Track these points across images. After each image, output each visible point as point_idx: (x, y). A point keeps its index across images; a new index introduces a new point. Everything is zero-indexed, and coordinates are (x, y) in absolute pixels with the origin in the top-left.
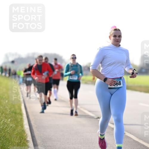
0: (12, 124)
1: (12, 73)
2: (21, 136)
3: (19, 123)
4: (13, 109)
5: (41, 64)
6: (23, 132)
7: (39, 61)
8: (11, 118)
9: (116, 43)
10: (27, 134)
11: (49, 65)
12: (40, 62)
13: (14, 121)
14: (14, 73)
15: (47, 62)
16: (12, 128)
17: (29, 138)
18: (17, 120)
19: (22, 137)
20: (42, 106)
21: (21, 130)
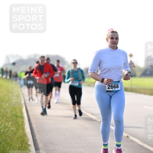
0: (13, 127)
1: (13, 75)
2: (22, 140)
3: (21, 126)
4: (14, 112)
6: (24, 136)
8: (12, 122)
9: (113, 45)
10: (28, 138)
11: (51, 66)
12: (42, 62)
13: (15, 125)
14: (15, 75)
15: (49, 62)
16: (13, 131)
17: (31, 142)
18: (18, 124)
19: (24, 141)
21: (22, 133)
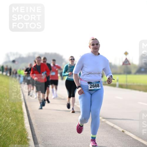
0: (13, 122)
3: (20, 121)
4: (14, 108)
5: (40, 64)
6: (24, 131)
7: (38, 61)
8: (12, 117)
10: (27, 133)
13: (15, 120)
16: (13, 126)
17: (30, 137)
18: (18, 119)
19: (23, 136)
20: (40, 103)
21: (22, 128)
